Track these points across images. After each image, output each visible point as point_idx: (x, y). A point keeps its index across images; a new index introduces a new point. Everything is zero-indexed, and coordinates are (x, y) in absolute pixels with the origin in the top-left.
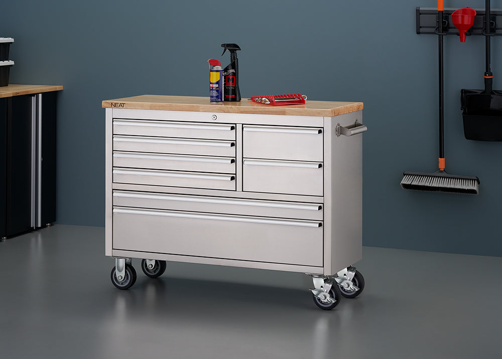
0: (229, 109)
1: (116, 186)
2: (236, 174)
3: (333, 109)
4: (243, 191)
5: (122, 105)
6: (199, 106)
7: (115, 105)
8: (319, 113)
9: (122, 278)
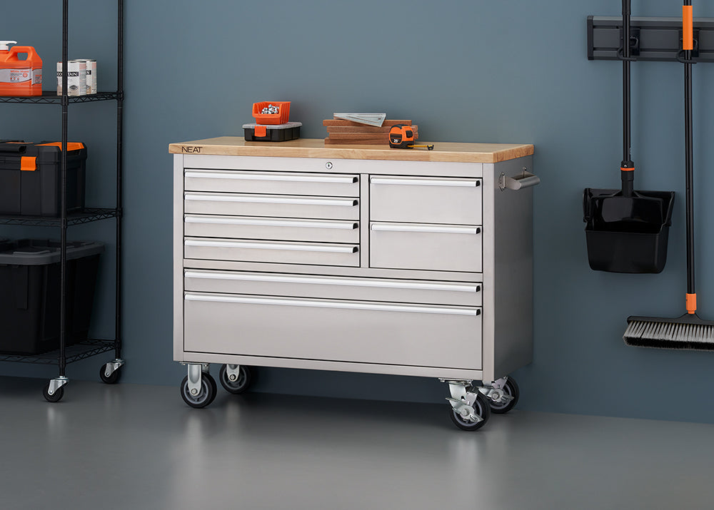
0: (350, 153)
1: (188, 263)
2: (360, 244)
3: (495, 152)
4: (369, 267)
5: (197, 150)
6: (307, 150)
7: (188, 150)
8: (476, 158)
9: (197, 392)
